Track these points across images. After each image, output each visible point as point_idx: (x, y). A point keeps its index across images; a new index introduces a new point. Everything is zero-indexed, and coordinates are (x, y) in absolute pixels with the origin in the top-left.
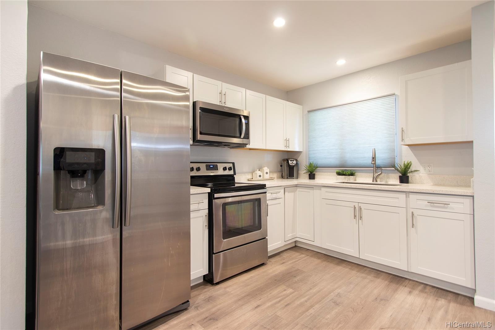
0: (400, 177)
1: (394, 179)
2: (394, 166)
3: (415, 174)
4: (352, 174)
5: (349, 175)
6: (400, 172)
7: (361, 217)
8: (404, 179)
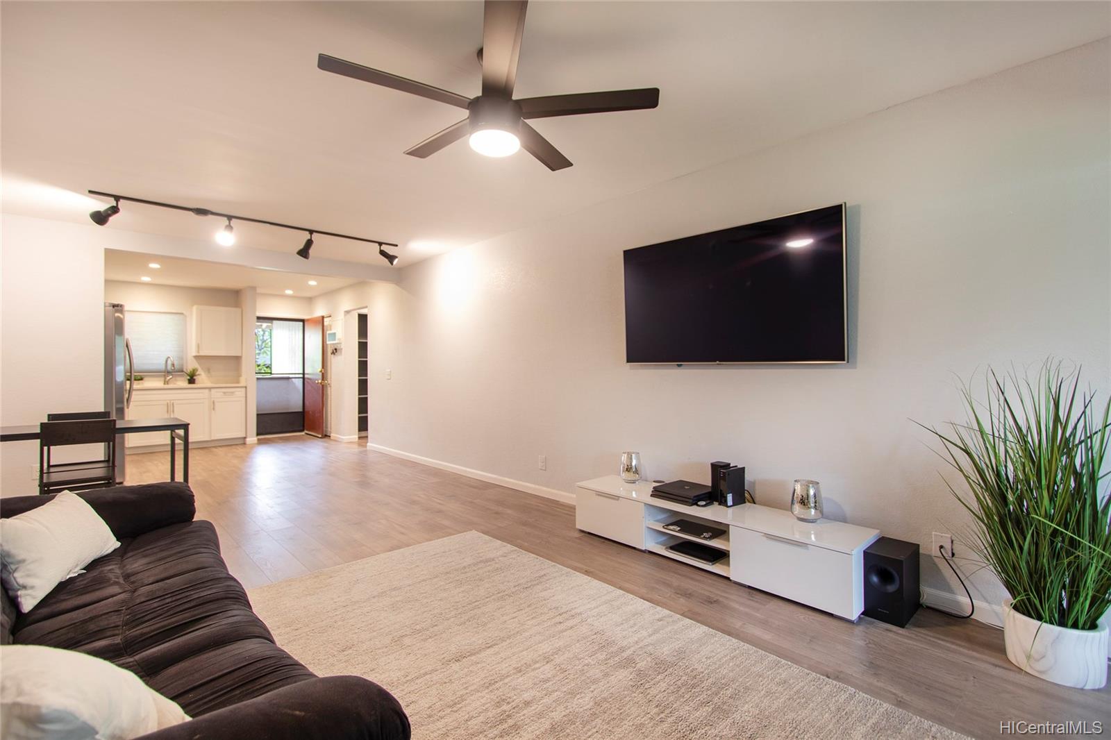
0: (189, 380)
1: (183, 383)
2: (183, 371)
3: (198, 377)
4: (142, 379)
5: (139, 380)
6: (188, 375)
7: (173, 411)
8: (192, 381)
